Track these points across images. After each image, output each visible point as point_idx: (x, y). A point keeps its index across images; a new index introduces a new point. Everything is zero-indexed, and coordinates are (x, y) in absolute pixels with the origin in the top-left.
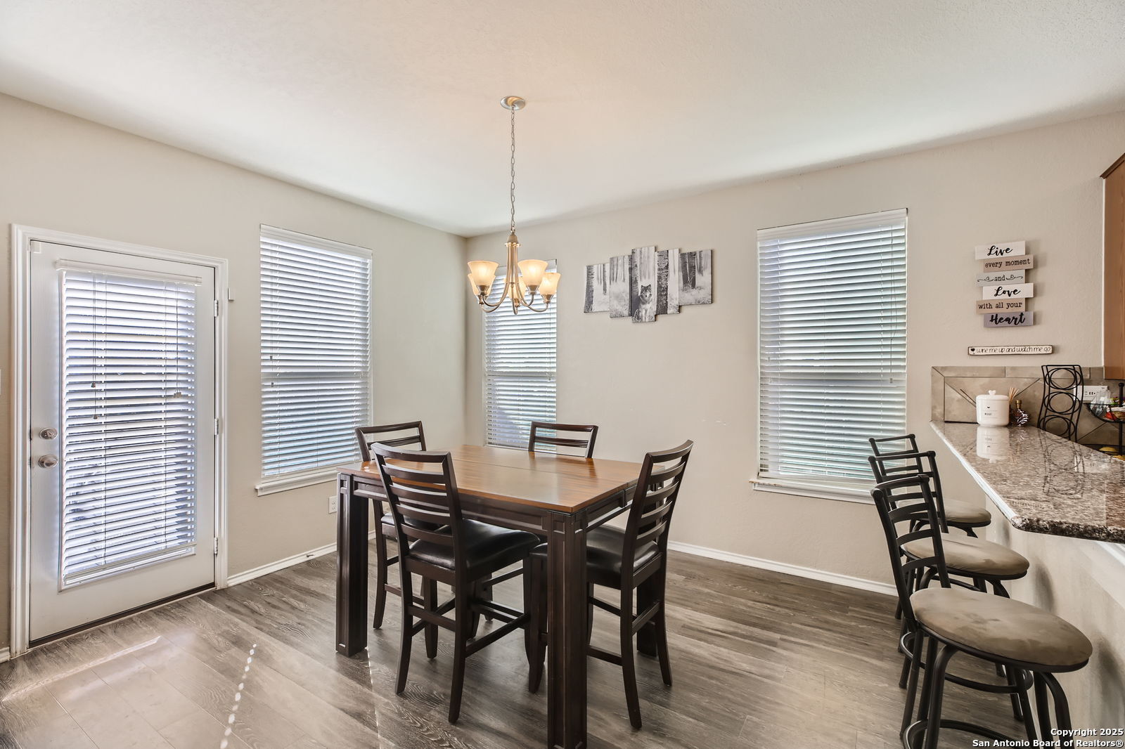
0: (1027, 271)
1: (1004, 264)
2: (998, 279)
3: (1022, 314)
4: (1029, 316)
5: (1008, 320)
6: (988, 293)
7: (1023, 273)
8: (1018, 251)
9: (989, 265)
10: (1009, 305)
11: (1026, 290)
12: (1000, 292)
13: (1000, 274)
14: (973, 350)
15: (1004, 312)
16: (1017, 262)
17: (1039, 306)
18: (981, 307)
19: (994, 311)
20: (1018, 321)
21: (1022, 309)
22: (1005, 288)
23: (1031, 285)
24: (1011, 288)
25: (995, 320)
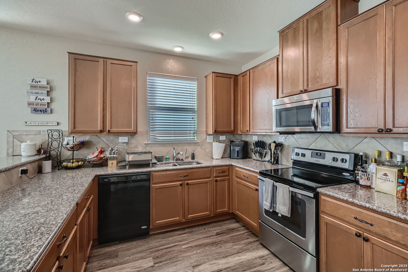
0: (48, 91)
1: (38, 87)
2: (36, 93)
3: (46, 109)
4: (49, 110)
5: (41, 111)
6: (32, 99)
7: (46, 92)
8: (44, 83)
9: (32, 87)
10: (41, 105)
11: (47, 99)
12: (37, 99)
13: (37, 91)
14: (26, 123)
15: (39, 107)
16: (43, 87)
17: (53, 106)
18: (29, 104)
19: (35, 106)
20: (45, 111)
21: (46, 107)
22: (39, 97)
23: (49, 97)
24: (42, 98)
25: (36, 110)
